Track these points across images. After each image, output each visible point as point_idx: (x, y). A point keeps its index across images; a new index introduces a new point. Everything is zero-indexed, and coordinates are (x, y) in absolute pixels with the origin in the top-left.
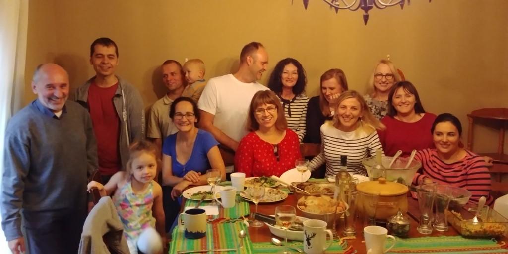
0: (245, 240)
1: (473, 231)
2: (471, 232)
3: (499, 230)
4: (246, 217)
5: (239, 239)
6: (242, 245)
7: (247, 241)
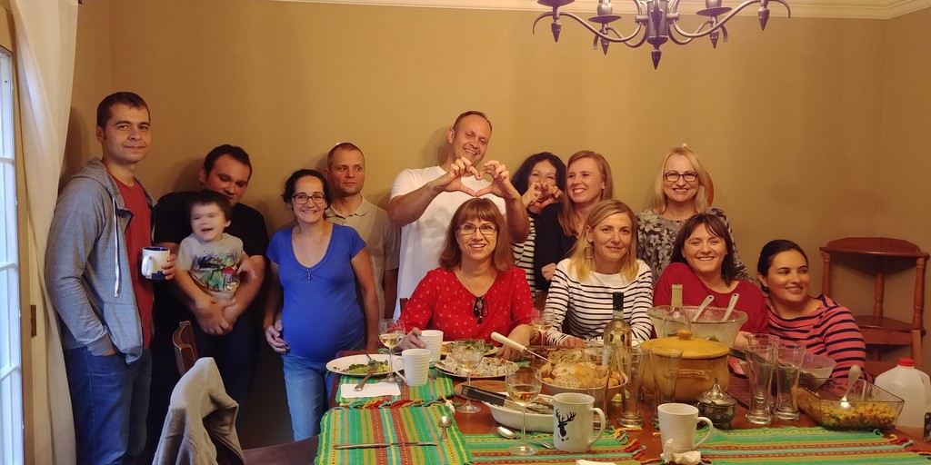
0: (451, 430)
1: (841, 417)
2: (838, 419)
3: (886, 415)
4: (448, 398)
5: (440, 431)
6: (446, 437)
7: (454, 432)
